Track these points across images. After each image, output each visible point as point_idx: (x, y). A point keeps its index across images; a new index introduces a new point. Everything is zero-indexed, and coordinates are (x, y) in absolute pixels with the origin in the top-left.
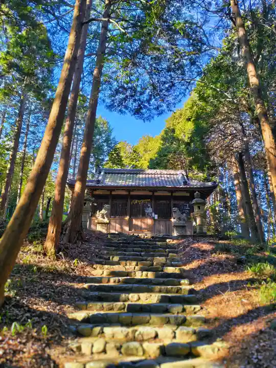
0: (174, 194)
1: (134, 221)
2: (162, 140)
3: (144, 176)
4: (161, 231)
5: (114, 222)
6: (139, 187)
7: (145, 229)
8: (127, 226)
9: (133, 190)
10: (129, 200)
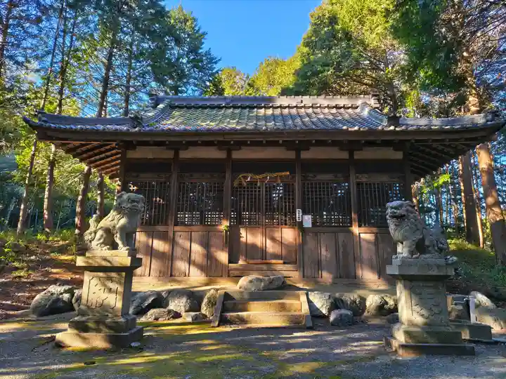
0: (358, 155)
1: (243, 232)
2: (307, 44)
3: (270, 112)
4: (324, 263)
5: (185, 239)
6: (256, 132)
7: (276, 256)
8: (223, 250)
9: (240, 144)
10: (228, 175)
